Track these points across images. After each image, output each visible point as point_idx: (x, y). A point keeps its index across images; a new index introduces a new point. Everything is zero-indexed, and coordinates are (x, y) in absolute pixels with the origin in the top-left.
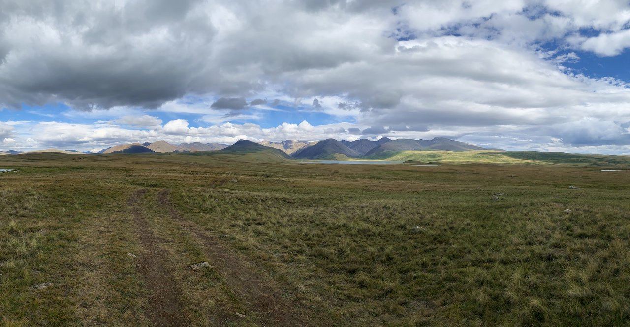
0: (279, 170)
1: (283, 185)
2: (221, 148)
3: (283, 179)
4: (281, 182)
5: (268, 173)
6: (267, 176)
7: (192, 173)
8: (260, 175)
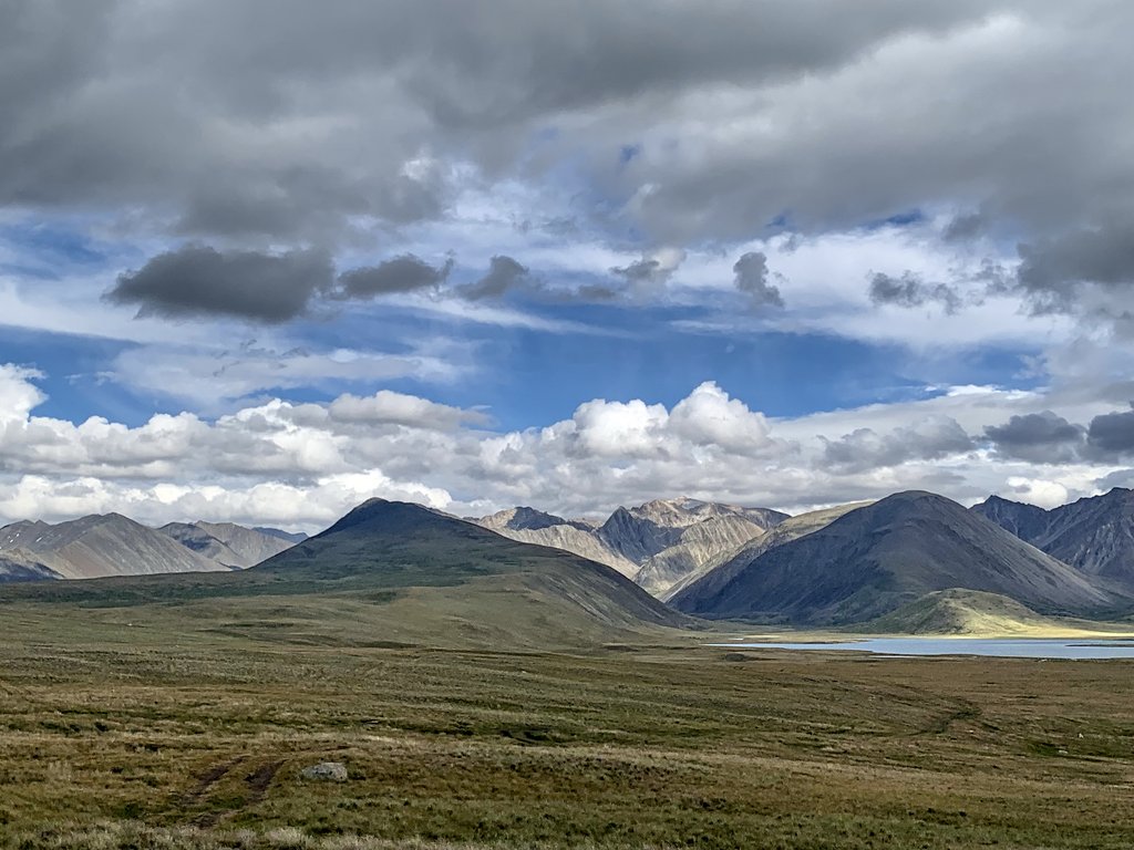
0: (599, 699)
1: (633, 795)
2: (253, 555)
3: (634, 756)
4: (617, 772)
5: (536, 718)
6: (532, 735)
7: (66, 721)
8: (486, 730)
